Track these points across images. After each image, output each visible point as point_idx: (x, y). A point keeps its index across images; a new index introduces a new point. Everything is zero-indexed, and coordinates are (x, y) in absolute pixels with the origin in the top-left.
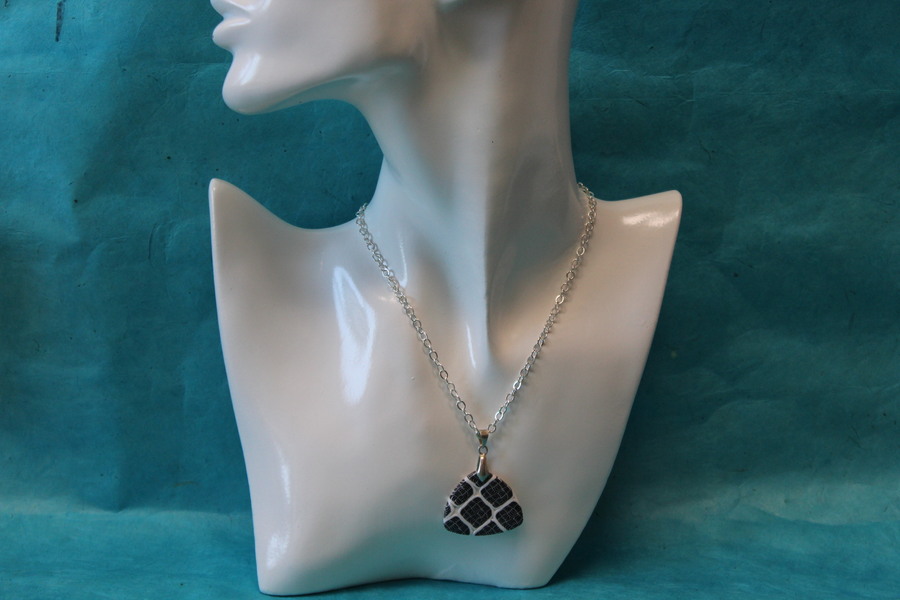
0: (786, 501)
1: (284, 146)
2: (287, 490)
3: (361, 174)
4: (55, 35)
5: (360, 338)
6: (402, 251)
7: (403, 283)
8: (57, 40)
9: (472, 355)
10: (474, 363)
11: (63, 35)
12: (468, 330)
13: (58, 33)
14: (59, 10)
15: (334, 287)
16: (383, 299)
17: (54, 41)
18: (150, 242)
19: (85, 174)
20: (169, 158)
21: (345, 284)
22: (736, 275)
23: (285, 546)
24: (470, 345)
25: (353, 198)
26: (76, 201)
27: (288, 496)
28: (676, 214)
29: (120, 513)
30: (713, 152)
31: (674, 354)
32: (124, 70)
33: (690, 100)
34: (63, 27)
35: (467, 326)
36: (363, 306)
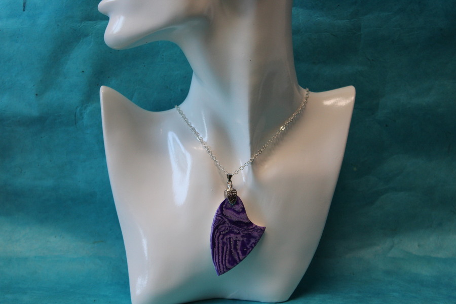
0: (419, 246)
1: (144, 63)
2: (146, 252)
3: (185, 77)
5: (183, 170)
6: (204, 121)
7: (205, 139)
8: (24, 10)
11: (27, 8)
13: (24, 7)
15: (168, 142)
16: (195, 148)
17: (22, 11)
18: (75, 116)
19: (41, 81)
20: (83, 72)
21: (174, 140)
22: (387, 126)
23: (145, 283)
25: (181, 90)
26: (37, 95)
27: (146, 255)
28: (353, 98)
30: (373, 60)
31: (355, 169)
32: (58, 25)
33: (359, 33)
34: (27, 3)
35: (240, 161)
36: (184, 152)
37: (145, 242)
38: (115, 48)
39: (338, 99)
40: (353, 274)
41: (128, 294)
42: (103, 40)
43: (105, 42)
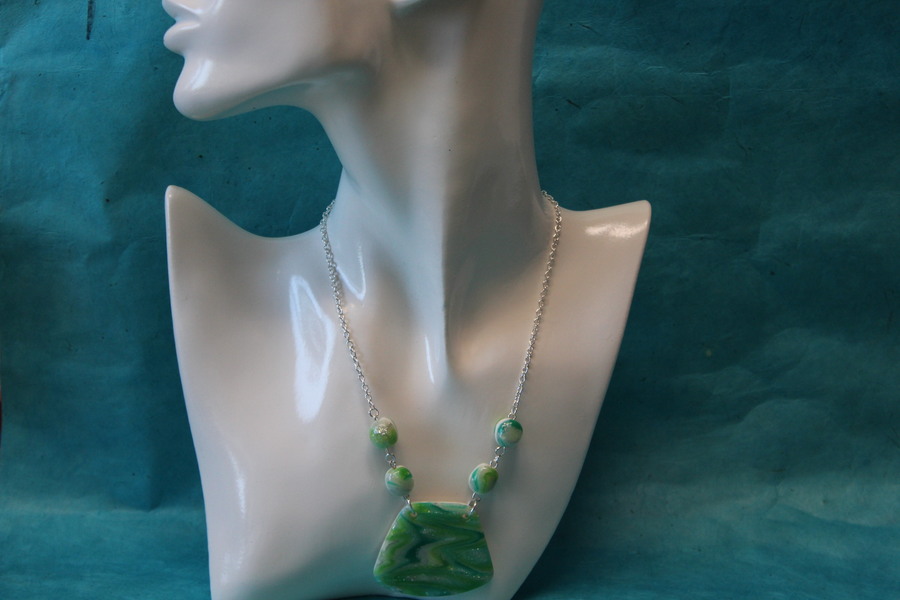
0: (825, 501)
2: (243, 504)
4: (86, 33)
6: (360, 261)
8: (88, 38)
9: (430, 369)
10: (432, 377)
11: (93, 34)
12: (427, 342)
13: (89, 30)
14: (90, 8)
15: (291, 297)
17: (85, 39)
19: (117, 173)
20: (201, 157)
22: (772, 273)
23: (239, 562)
24: (429, 358)
26: (108, 200)
27: (243, 509)
28: (645, 225)
29: (152, 512)
30: (750, 149)
31: (709, 353)
32: (156, 68)
33: (726, 97)
34: (94, 25)
35: (426, 339)
36: (320, 316)
37: (241, 484)
38: (194, 117)
39: (609, 226)
40: (700, 550)
41: (205, 581)
42: (172, 103)
43: (176, 105)
